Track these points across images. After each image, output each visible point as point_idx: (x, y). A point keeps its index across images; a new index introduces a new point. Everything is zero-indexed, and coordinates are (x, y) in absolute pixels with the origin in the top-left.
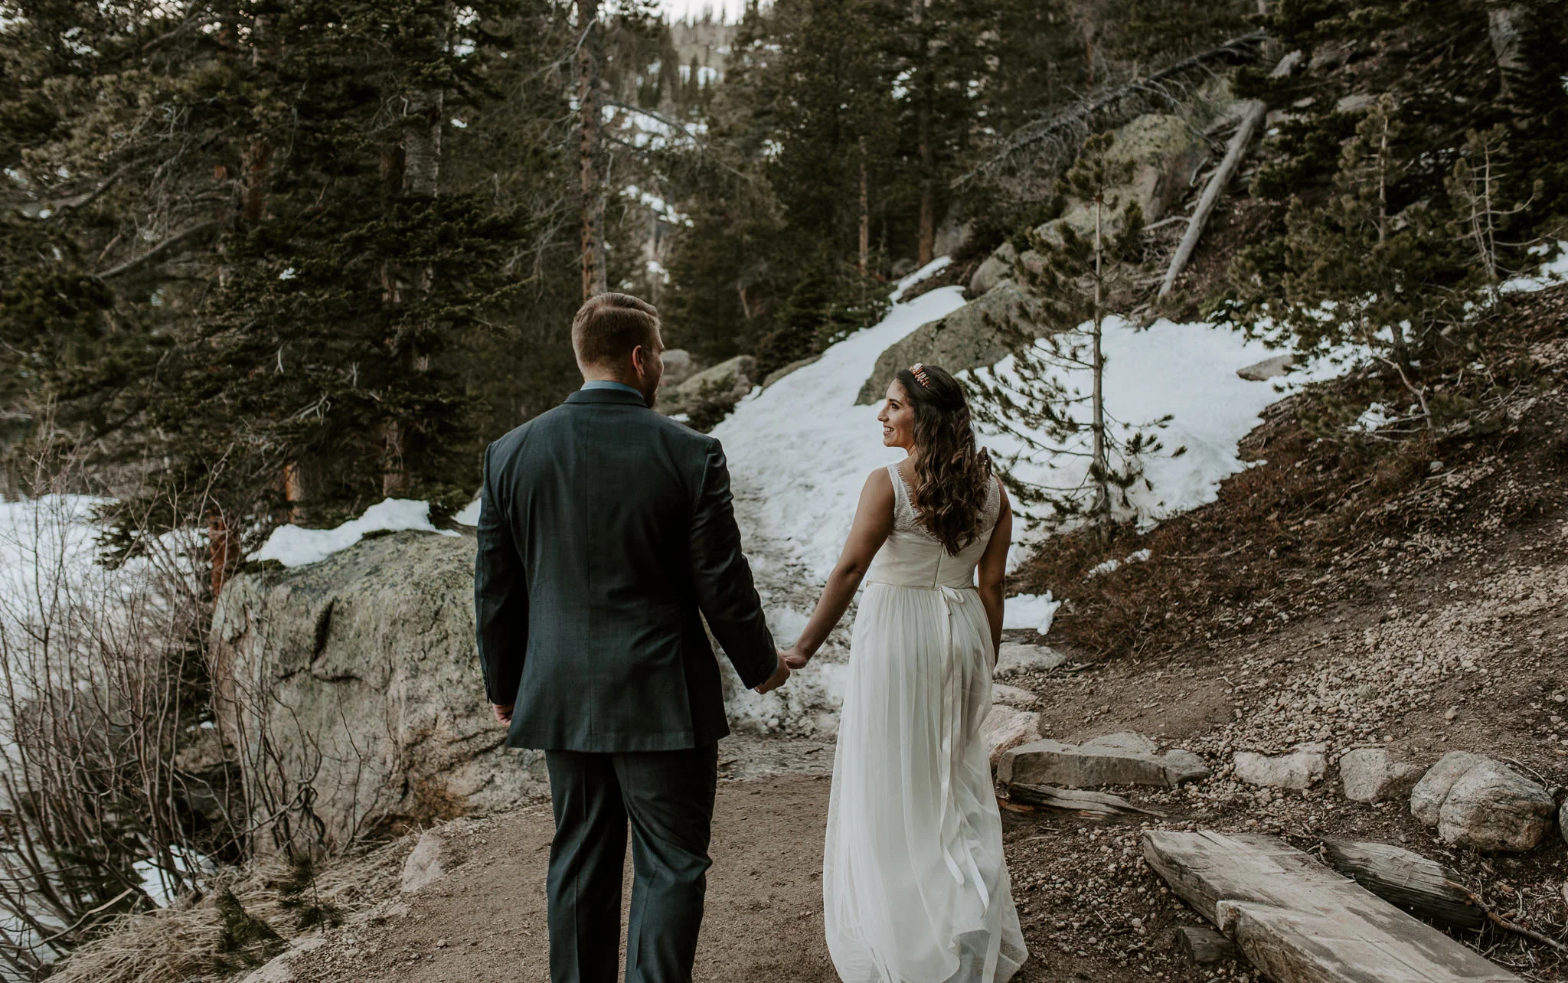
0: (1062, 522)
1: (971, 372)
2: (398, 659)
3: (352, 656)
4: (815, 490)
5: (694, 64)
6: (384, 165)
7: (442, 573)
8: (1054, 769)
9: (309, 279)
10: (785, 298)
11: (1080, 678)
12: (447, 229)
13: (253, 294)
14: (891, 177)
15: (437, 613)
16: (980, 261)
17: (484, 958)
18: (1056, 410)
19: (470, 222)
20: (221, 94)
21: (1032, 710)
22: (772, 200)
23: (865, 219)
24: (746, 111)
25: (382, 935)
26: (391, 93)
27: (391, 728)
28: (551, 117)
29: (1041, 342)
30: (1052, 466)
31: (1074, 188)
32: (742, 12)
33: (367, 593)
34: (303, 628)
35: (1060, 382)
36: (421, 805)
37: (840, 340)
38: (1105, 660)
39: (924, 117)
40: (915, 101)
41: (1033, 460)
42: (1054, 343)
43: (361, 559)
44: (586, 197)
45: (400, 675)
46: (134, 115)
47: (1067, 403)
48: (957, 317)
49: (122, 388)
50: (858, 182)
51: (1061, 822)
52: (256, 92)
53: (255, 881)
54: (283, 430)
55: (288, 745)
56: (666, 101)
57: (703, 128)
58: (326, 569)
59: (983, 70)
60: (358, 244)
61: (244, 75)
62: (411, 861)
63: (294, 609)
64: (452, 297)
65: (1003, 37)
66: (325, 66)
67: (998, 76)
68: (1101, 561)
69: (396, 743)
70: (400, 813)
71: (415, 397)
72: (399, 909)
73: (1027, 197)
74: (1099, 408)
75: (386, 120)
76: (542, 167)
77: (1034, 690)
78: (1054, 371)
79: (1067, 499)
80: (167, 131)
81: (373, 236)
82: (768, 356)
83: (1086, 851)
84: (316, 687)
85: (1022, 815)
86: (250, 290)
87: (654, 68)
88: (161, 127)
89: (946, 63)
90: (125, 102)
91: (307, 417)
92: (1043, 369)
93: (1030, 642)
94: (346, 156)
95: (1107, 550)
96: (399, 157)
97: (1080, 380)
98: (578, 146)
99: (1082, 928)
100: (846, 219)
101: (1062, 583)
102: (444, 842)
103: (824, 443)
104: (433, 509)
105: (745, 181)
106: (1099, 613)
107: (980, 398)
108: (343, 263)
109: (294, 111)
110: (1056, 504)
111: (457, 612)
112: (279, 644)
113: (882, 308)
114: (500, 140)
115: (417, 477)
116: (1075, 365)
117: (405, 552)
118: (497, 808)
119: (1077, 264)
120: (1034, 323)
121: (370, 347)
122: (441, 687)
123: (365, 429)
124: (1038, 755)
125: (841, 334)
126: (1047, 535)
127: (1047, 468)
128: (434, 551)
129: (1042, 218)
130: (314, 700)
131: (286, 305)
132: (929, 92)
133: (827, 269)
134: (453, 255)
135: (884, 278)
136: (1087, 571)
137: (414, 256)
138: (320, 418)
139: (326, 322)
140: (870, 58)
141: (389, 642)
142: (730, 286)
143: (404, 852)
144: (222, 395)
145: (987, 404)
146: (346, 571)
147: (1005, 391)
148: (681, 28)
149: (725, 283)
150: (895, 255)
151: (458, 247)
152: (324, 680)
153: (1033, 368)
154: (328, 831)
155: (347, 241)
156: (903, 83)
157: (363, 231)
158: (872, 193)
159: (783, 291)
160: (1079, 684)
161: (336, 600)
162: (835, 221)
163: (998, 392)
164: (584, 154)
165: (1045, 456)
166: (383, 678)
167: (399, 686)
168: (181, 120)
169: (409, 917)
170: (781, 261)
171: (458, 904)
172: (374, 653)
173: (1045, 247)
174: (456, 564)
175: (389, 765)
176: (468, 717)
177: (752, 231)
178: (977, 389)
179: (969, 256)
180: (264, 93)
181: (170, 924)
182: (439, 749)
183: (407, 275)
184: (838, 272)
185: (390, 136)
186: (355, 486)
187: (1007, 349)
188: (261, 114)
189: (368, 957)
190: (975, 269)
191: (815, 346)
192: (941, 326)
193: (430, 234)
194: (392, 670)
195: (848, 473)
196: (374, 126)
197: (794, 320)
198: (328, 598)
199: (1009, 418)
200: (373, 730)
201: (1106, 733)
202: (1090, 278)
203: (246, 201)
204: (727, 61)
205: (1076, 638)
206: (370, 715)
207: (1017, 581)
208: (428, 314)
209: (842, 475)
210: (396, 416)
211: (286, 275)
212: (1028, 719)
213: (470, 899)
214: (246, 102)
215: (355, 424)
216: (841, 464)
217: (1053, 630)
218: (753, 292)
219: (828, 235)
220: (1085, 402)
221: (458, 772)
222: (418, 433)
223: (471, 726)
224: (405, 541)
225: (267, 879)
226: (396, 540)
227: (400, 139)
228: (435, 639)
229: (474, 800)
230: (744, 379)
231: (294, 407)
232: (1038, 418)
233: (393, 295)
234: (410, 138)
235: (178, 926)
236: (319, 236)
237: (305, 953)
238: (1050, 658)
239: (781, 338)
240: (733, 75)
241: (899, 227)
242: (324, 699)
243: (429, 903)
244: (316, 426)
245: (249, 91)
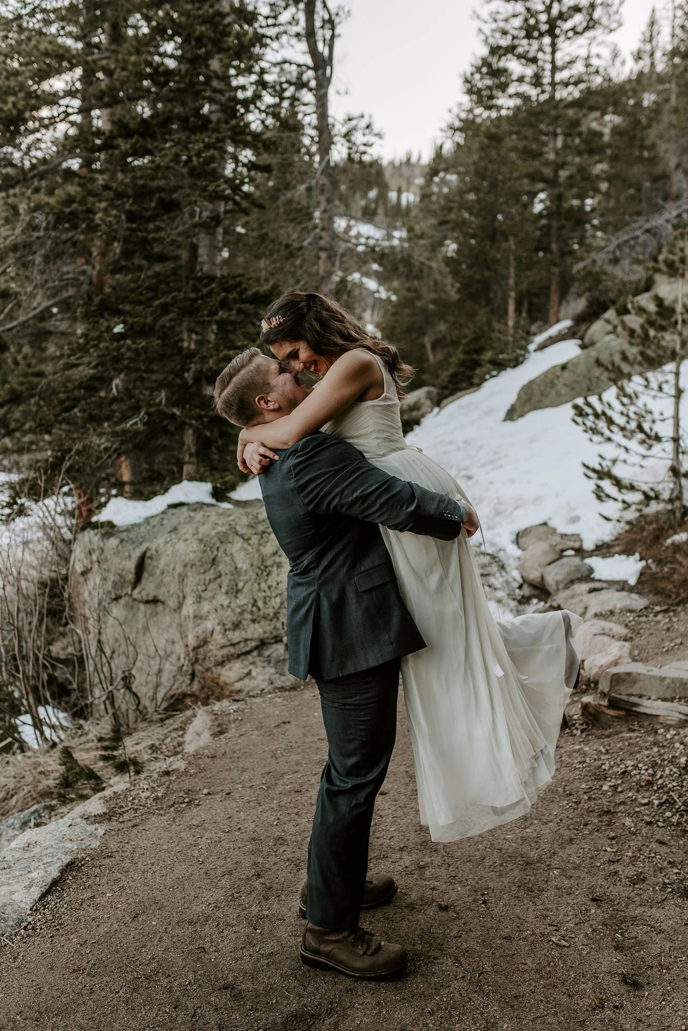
0: (647, 505)
1: (586, 398)
2: (188, 590)
3: (158, 587)
4: (474, 480)
5: (400, 191)
6: (185, 255)
7: (218, 533)
8: (640, 684)
9: (132, 332)
10: (456, 348)
11: (660, 617)
12: (225, 299)
13: (96, 342)
14: (531, 265)
15: (214, 560)
16: (592, 322)
17: (234, 805)
18: (646, 426)
19: (241, 293)
20: (75, 206)
21: (625, 640)
22: (449, 280)
23: (513, 294)
24: (433, 221)
25: (167, 783)
26: (189, 204)
27: (184, 636)
28: (300, 223)
29: (637, 379)
30: (642, 466)
31: (664, 268)
32: (433, 155)
33: (169, 545)
34: (127, 567)
35: (649, 407)
36: (203, 687)
37: (493, 377)
38: (678, 604)
39: (555, 224)
40: (549, 214)
41: (629, 461)
42: (646, 379)
43: (165, 522)
44: (323, 278)
45: (189, 600)
46: (18, 221)
47: (654, 422)
48: (576, 361)
49: (19, 405)
50: (508, 269)
51: (646, 724)
52: (97, 205)
53: (91, 736)
54: (115, 434)
55: (117, 644)
56: (380, 217)
57: (404, 234)
58: (142, 529)
59: (597, 190)
60: (165, 309)
61: (91, 193)
62: (191, 729)
63: (121, 554)
64: (229, 345)
65: (612, 167)
66: (143, 186)
67: (607, 195)
68: (675, 533)
69: (187, 646)
70: (189, 692)
71: (203, 413)
72: (179, 764)
73: (626, 279)
74: (677, 426)
75: (184, 223)
76: (291, 256)
77: (626, 626)
78: (645, 399)
79: (652, 489)
80: (39, 231)
81: (176, 302)
82: (444, 388)
83: (663, 746)
84: (135, 606)
85: (617, 717)
86: (93, 339)
87: (373, 194)
88: (36, 228)
89: (571, 186)
90: (12, 212)
91: (131, 425)
92: (637, 397)
93: (623, 589)
94: (157, 249)
95: (680, 526)
96: (194, 248)
97: (662, 406)
98: (317, 243)
99: (660, 805)
100: (500, 295)
101: (647, 549)
102: (213, 717)
103: (481, 447)
104: (215, 488)
105: (430, 268)
106: (674, 571)
107: (591, 418)
108: (155, 320)
109: (123, 217)
110: (645, 493)
111: (228, 559)
112: (112, 578)
113: (523, 356)
114: (263, 238)
115: (205, 467)
116: (660, 394)
117: (194, 518)
118: (251, 694)
119: (664, 323)
120: (631, 364)
121: (173, 379)
122: (216, 610)
123: (172, 434)
124: (629, 674)
125: (494, 373)
126: (637, 514)
127: (638, 468)
128: (214, 517)
129: (637, 292)
130: (134, 615)
131: (118, 349)
132: (559, 207)
133: (486, 328)
134: (229, 316)
135: (524, 335)
136: (665, 540)
137: (202, 316)
138: (140, 426)
139: (144, 361)
140: (518, 183)
141: (182, 578)
142: (420, 340)
143: (188, 721)
144: (76, 410)
145: (597, 422)
146: (155, 530)
147: (609, 412)
148: (391, 167)
149: (417, 338)
150: (533, 319)
151: (232, 310)
152: (140, 602)
153: (630, 397)
154: (142, 702)
155: (158, 306)
156: (541, 201)
157: (169, 300)
158: (517, 276)
159: (455, 343)
160: (658, 622)
161: (148, 549)
162: (492, 295)
163: (604, 414)
164: (322, 249)
165: (637, 459)
166: (179, 602)
167: (189, 608)
168: (48, 224)
169: (186, 771)
170: (454, 323)
171: (219, 763)
172: (173, 585)
173: (641, 310)
174: (227, 527)
175: (182, 660)
176: (234, 630)
177: (435, 302)
178: (589, 411)
179: (585, 319)
180: (103, 205)
181: (35, 763)
182: (215, 651)
183: (198, 329)
184: (493, 331)
185: (187, 234)
186: (165, 473)
187: (611, 383)
188: (101, 219)
189: (156, 799)
190: (588, 328)
191: (476, 381)
192: (564, 367)
193: (214, 301)
194: (184, 597)
195: (497, 468)
196: (177, 228)
197: (462, 364)
198: (143, 548)
199: (611, 431)
200: (172, 637)
201: (679, 660)
202: (673, 333)
203: (95, 280)
204: (421, 188)
205: (656, 588)
206: (170, 626)
207: (613, 546)
208: (212, 356)
209: (493, 469)
210: (191, 425)
211: (118, 329)
212: (621, 648)
213: (228, 761)
214: (91, 211)
215: (165, 430)
216: (492, 462)
217: (640, 582)
218: (435, 345)
219: (487, 305)
220: (667, 422)
221: (228, 666)
222: (206, 437)
223: (236, 636)
224: (195, 510)
225: (99, 735)
226: (189, 509)
227: (194, 236)
228: (212, 577)
229: (238, 686)
230: (428, 403)
231: (124, 418)
232: (633, 432)
233: (190, 343)
234: (202, 236)
235: (39, 764)
236: (140, 303)
237: (115, 793)
238: (638, 602)
239: (454, 375)
240: (425, 196)
241: (535, 300)
242: (140, 615)
243: (200, 761)
244: (137, 433)
245: (93, 204)
